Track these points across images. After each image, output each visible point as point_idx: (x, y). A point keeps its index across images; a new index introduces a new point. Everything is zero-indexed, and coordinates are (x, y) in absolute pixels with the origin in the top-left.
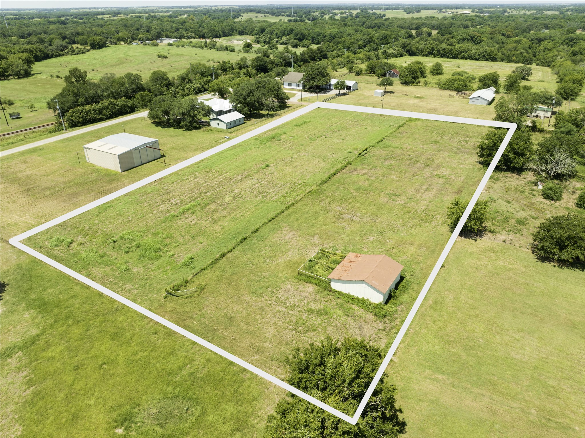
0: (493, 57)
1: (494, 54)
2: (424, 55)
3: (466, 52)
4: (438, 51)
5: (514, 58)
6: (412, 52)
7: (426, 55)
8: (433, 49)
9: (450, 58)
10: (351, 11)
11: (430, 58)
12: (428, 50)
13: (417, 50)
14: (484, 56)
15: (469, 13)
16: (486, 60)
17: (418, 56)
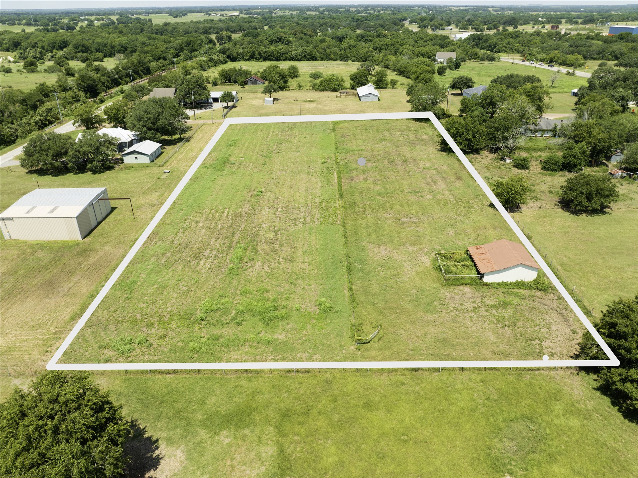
0: (314, 57)
1: (314, 53)
2: (246, 60)
3: (287, 54)
4: (260, 54)
5: (332, 56)
6: (233, 57)
7: (248, 60)
8: (253, 53)
9: (273, 61)
10: (109, 17)
11: (253, 62)
12: (249, 54)
13: (237, 54)
14: (305, 56)
15: (238, 15)
16: (308, 60)
17: (240, 61)
